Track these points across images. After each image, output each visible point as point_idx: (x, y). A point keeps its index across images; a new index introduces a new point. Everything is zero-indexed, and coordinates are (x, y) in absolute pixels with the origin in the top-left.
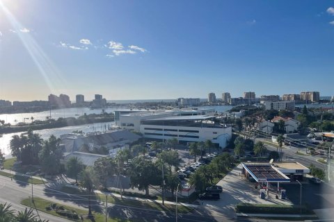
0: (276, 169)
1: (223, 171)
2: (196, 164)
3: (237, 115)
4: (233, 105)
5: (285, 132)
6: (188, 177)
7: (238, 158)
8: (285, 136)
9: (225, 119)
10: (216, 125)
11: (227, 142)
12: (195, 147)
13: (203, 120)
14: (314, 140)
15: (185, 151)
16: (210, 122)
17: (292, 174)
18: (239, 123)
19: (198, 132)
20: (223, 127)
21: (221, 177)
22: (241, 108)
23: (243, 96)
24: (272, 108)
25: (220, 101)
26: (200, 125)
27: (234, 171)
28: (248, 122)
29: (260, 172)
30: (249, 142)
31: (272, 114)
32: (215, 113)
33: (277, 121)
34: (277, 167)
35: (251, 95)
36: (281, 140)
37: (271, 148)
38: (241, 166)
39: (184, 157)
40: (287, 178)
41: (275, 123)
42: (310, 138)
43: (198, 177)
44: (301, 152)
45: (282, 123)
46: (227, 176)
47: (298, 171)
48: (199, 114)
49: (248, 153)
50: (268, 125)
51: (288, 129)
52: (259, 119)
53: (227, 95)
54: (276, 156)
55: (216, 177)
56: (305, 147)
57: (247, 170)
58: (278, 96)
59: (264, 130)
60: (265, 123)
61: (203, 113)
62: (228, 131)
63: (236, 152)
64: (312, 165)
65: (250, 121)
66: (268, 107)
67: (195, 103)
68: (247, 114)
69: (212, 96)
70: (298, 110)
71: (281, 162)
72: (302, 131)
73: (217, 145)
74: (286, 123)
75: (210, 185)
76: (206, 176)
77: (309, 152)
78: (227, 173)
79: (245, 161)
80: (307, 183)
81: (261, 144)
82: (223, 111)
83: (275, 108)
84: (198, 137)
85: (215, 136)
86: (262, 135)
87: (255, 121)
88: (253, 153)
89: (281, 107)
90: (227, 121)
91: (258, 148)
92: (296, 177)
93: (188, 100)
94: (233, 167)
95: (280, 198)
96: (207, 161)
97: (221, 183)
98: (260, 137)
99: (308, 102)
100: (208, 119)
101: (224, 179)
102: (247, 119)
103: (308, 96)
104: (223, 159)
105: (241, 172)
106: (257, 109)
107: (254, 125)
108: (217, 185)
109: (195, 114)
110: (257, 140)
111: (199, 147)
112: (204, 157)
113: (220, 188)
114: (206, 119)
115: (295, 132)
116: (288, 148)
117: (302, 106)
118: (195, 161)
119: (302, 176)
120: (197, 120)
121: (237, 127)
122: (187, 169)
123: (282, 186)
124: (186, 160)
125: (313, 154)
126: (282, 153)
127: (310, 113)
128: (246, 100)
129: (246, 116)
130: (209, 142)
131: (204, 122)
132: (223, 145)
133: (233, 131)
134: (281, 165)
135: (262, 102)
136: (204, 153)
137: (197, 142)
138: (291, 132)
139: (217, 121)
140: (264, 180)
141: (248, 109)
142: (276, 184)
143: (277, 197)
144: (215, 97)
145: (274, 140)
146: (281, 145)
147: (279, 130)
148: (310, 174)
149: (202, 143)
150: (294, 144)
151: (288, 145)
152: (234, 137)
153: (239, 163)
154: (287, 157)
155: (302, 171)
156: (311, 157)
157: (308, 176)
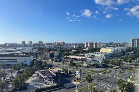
0: (51, 71)
1: (29, 76)
2: (15, 75)
3: (35, 51)
4: (33, 46)
5: (54, 57)
6: (11, 82)
7: (36, 69)
8: (54, 58)
9: (30, 53)
10: (26, 56)
11: (31, 63)
12: (15, 66)
13: (19, 53)
14: (64, 59)
15: (9, 69)
16: (22, 54)
17: (57, 72)
18: (36, 54)
19: (16, 59)
20: (29, 56)
21: (28, 79)
22: (37, 48)
23: (38, 43)
24: (49, 48)
25: (27, 45)
26: (17, 56)
27: (34, 75)
28: (40, 54)
29: (45, 74)
30: (40, 62)
31: (49, 50)
32: (25, 50)
33: (51, 53)
34: (51, 70)
35: (41, 42)
36: (53, 60)
37: (49, 63)
38: (37, 72)
39: (9, 72)
40: (55, 74)
41: (50, 53)
42: (63, 58)
43: (16, 81)
44: (60, 64)
45: (53, 53)
46: (31, 78)
47: (59, 71)
48: (17, 51)
49: (40, 66)
50: (48, 54)
51: (55, 55)
52: (44, 52)
53: (31, 42)
54: (51, 66)
55: (25, 79)
56: (61, 62)
57: (39, 74)
58: (51, 43)
59: (47, 56)
60: (47, 53)
61: (19, 50)
62: (31, 58)
63: (35, 67)
64: (63, 68)
65: (41, 53)
66: (48, 47)
67: (15, 46)
68: (39, 50)
69: (24, 42)
70: (59, 48)
71: (53, 68)
72: (60, 56)
73: (26, 65)
74: (54, 53)
75: (23, 83)
76: (21, 80)
77: (62, 63)
78: (31, 76)
79: (39, 70)
80: (62, 75)
81: (45, 62)
82: (29, 49)
83: (50, 48)
84: (16, 62)
85: (25, 60)
86: (45, 58)
87: (43, 53)
88: (42, 66)
89: (53, 48)
90: (31, 54)
91: (44, 64)
92: (58, 73)
93: (11, 44)
94: (34, 73)
95: (52, 82)
96: (21, 73)
97: (28, 81)
98: (45, 59)
99: (62, 45)
100: (22, 53)
101: (30, 79)
102: (39, 53)
103: (61, 43)
104: (29, 70)
105: (37, 75)
106: (43, 48)
107: (42, 54)
108: (26, 82)
109: (15, 51)
110: (43, 61)
111: (17, 67)
112: (19, 71)
113: (28, 83)
114: (21, 53)
115: (58, 56)
116: (55, 63)
117: (60, 47)
118: (15, 73)
119: (60, 73)
120: (16, 54)
121: (35, 56)
122: (10, 78)
123: (53, 78)
124: (10, 74)
125: (64, 64)
126: (53, 65)
127: (62, 49)
128: (39, 45)
129: (39, 51)
130: (22, 64)
131: (19, 54)
132: (29, 64)
133: (33, 58)
134: (53, 70)
135: (45, 45)
136: (19, 69)
137: (16, 64)
138: (56, 57)
139: (26, 54)
140: (47, 77)
141: (40, 48)
142: (51, 78)
143: (51, 83)
144: (25, 43)
145: (50, 60)
146: (53, 62)
147: (52, 56)
148: (62, 71)
149: (19, 64)
150: (57, 61)
151: (55, 61)
152: (34, 60)
153: (36, 71)
154: (55, 66)
155: (60, 71)
156: (63, 65)
157: (62, 72)
